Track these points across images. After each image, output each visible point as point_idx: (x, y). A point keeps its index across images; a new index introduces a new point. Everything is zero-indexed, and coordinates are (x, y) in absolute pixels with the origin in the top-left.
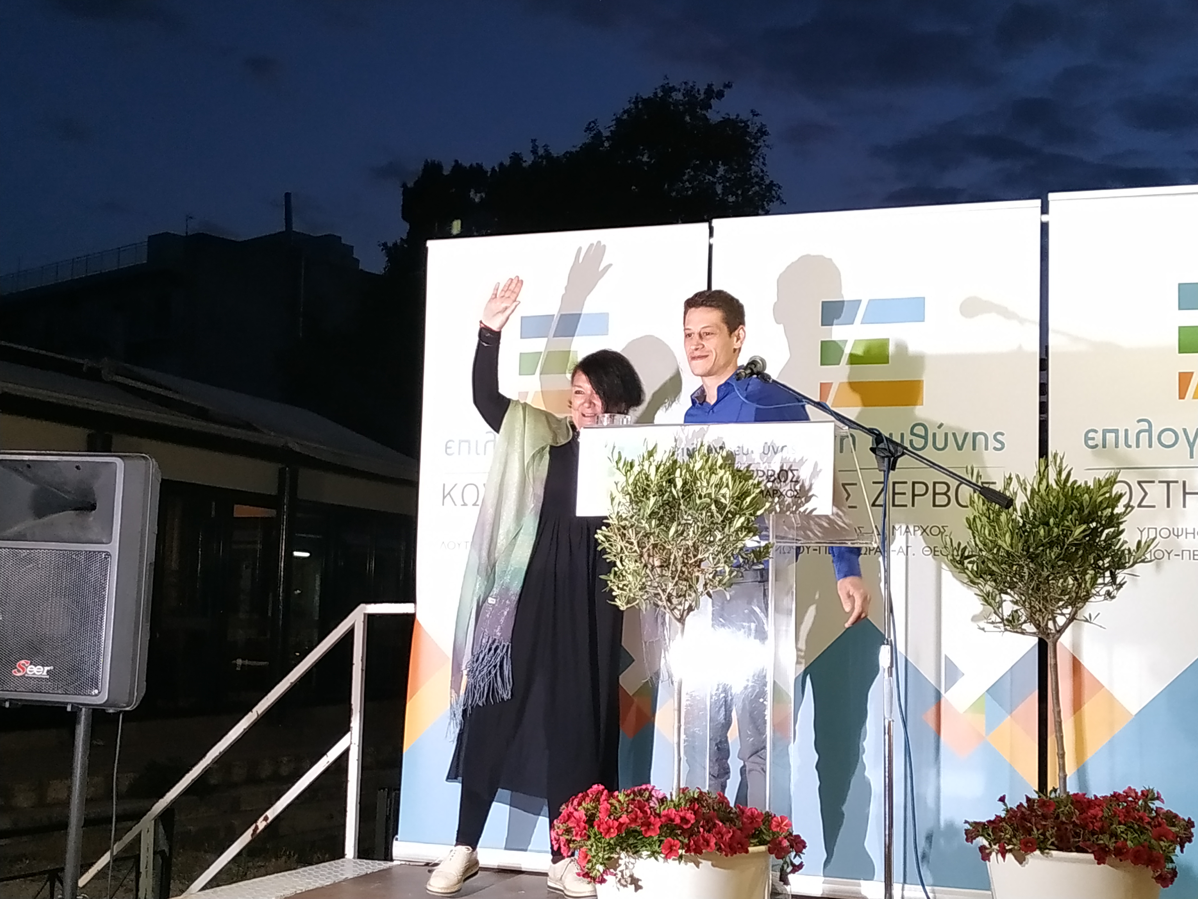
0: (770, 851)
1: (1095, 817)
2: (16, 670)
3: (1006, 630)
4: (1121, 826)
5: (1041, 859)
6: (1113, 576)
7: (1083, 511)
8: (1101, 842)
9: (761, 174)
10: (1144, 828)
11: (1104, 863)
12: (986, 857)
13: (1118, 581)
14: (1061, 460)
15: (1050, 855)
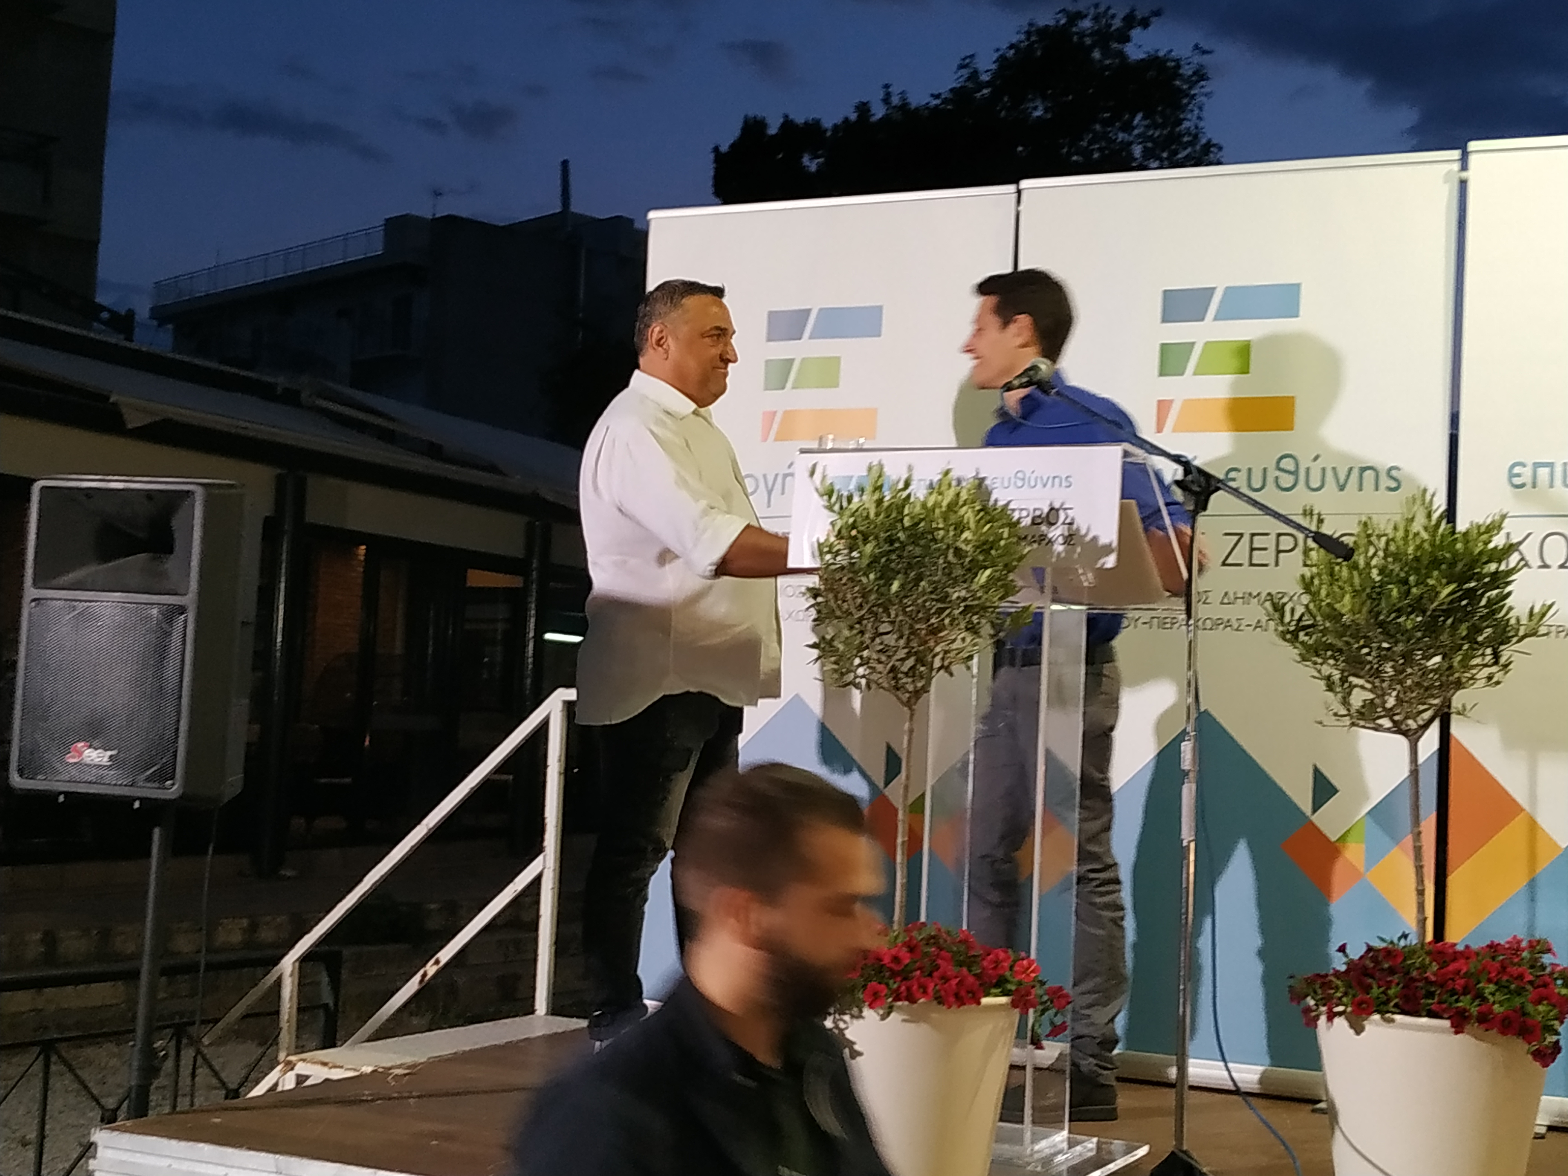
0: (1014, 1004)
1: (1458, 972)
3: (1353, 724)
4: (1491, 986)
5: (1382, 1025)
6: (1496, 656)
7: (1455, 567)
8: (1462, 1005)
9: (1194, 132)
10: (1523, 988)
11: (1462, 1032)
12: (1311, 1022)
13: (1503, 660)
15: (1393, 1021)
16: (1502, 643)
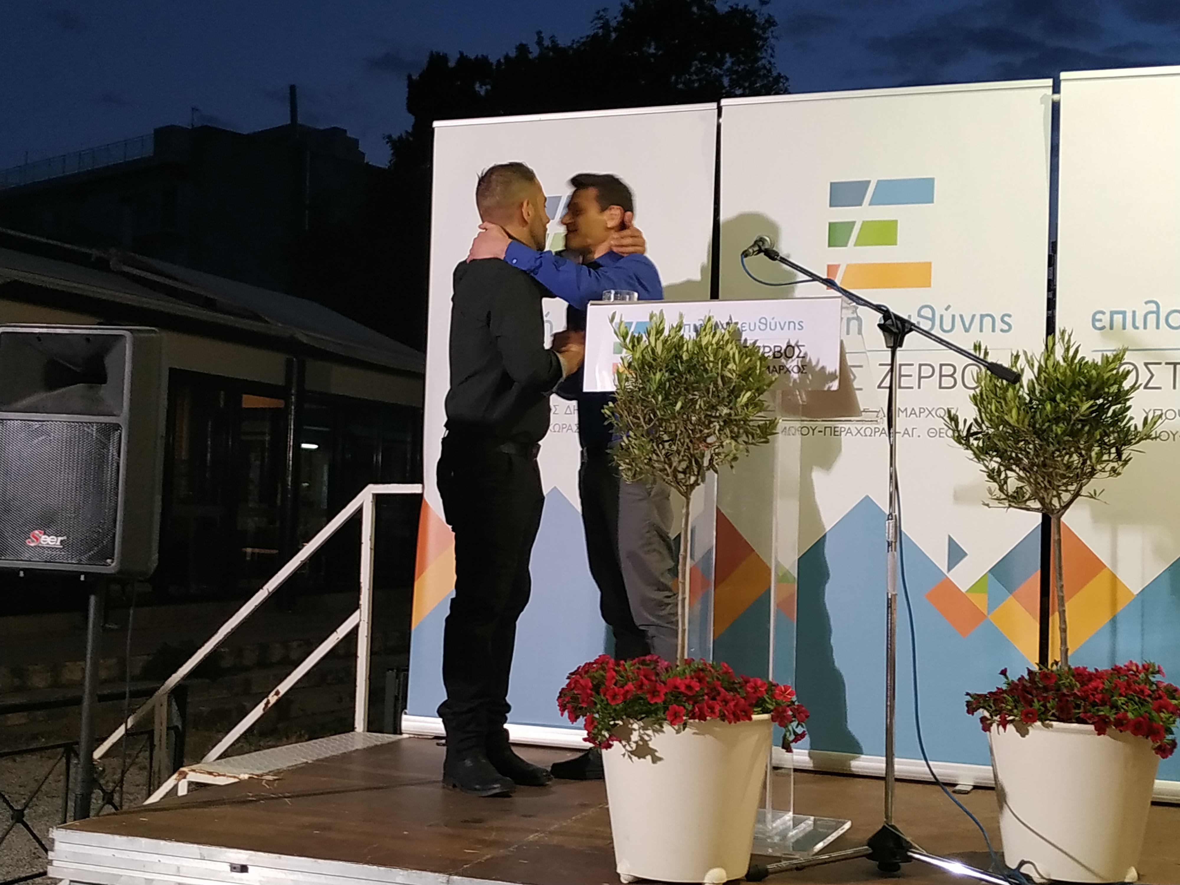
0: (773, 719)
1: (1096, 689)
2: (29, 540)
3: (1010, 506)
4: (1122, 698)
5: (1041, 729)
6: (1119, 454)
7: (1090, 387)
8: (1102, 713)
9: (768, 66)
10: (1145, 700)
11: (1104, 734)
12: (986, 728)
13: (1124, 457)
14: (1070, 336)
15: (1051, 726)
16: (1125, 445)
